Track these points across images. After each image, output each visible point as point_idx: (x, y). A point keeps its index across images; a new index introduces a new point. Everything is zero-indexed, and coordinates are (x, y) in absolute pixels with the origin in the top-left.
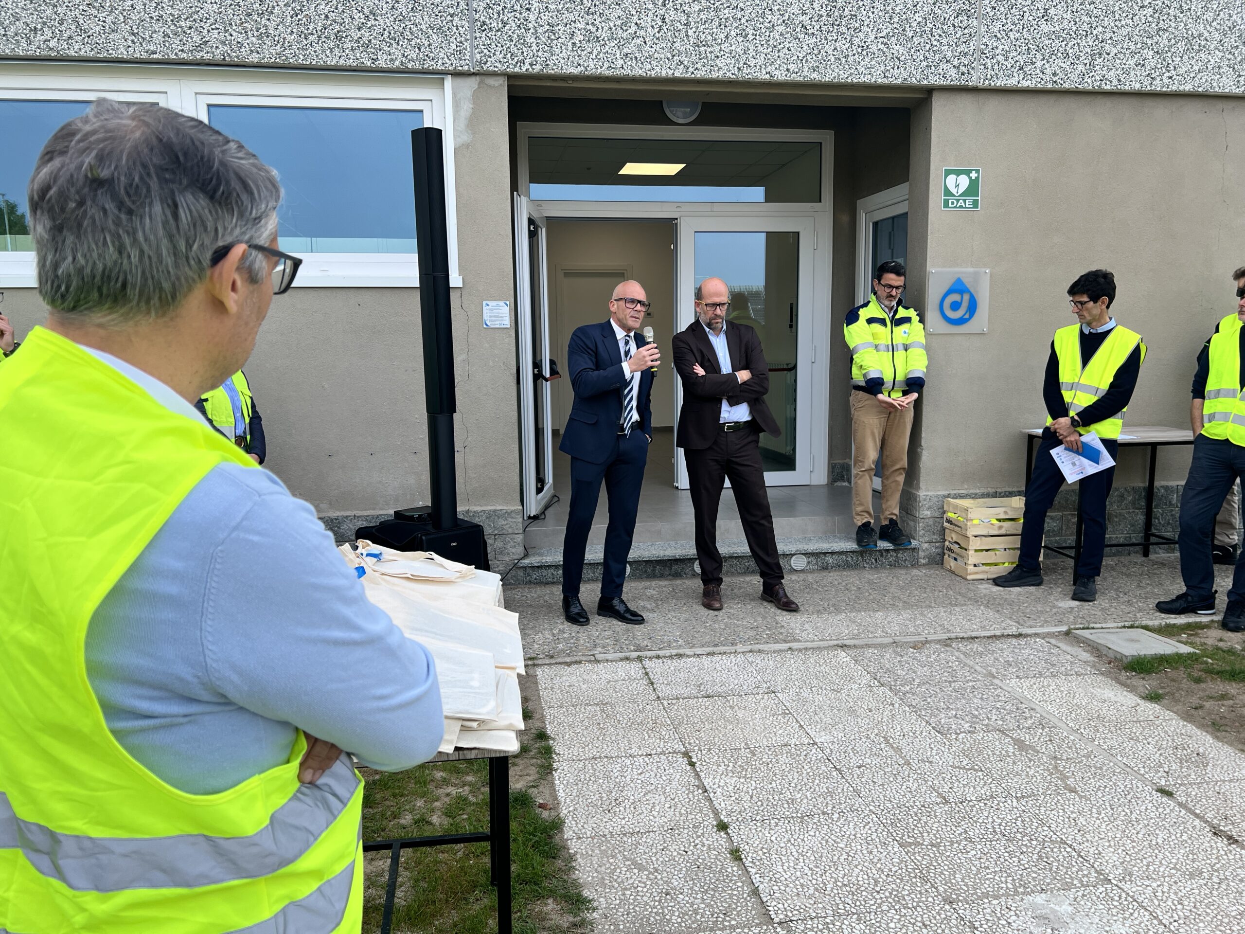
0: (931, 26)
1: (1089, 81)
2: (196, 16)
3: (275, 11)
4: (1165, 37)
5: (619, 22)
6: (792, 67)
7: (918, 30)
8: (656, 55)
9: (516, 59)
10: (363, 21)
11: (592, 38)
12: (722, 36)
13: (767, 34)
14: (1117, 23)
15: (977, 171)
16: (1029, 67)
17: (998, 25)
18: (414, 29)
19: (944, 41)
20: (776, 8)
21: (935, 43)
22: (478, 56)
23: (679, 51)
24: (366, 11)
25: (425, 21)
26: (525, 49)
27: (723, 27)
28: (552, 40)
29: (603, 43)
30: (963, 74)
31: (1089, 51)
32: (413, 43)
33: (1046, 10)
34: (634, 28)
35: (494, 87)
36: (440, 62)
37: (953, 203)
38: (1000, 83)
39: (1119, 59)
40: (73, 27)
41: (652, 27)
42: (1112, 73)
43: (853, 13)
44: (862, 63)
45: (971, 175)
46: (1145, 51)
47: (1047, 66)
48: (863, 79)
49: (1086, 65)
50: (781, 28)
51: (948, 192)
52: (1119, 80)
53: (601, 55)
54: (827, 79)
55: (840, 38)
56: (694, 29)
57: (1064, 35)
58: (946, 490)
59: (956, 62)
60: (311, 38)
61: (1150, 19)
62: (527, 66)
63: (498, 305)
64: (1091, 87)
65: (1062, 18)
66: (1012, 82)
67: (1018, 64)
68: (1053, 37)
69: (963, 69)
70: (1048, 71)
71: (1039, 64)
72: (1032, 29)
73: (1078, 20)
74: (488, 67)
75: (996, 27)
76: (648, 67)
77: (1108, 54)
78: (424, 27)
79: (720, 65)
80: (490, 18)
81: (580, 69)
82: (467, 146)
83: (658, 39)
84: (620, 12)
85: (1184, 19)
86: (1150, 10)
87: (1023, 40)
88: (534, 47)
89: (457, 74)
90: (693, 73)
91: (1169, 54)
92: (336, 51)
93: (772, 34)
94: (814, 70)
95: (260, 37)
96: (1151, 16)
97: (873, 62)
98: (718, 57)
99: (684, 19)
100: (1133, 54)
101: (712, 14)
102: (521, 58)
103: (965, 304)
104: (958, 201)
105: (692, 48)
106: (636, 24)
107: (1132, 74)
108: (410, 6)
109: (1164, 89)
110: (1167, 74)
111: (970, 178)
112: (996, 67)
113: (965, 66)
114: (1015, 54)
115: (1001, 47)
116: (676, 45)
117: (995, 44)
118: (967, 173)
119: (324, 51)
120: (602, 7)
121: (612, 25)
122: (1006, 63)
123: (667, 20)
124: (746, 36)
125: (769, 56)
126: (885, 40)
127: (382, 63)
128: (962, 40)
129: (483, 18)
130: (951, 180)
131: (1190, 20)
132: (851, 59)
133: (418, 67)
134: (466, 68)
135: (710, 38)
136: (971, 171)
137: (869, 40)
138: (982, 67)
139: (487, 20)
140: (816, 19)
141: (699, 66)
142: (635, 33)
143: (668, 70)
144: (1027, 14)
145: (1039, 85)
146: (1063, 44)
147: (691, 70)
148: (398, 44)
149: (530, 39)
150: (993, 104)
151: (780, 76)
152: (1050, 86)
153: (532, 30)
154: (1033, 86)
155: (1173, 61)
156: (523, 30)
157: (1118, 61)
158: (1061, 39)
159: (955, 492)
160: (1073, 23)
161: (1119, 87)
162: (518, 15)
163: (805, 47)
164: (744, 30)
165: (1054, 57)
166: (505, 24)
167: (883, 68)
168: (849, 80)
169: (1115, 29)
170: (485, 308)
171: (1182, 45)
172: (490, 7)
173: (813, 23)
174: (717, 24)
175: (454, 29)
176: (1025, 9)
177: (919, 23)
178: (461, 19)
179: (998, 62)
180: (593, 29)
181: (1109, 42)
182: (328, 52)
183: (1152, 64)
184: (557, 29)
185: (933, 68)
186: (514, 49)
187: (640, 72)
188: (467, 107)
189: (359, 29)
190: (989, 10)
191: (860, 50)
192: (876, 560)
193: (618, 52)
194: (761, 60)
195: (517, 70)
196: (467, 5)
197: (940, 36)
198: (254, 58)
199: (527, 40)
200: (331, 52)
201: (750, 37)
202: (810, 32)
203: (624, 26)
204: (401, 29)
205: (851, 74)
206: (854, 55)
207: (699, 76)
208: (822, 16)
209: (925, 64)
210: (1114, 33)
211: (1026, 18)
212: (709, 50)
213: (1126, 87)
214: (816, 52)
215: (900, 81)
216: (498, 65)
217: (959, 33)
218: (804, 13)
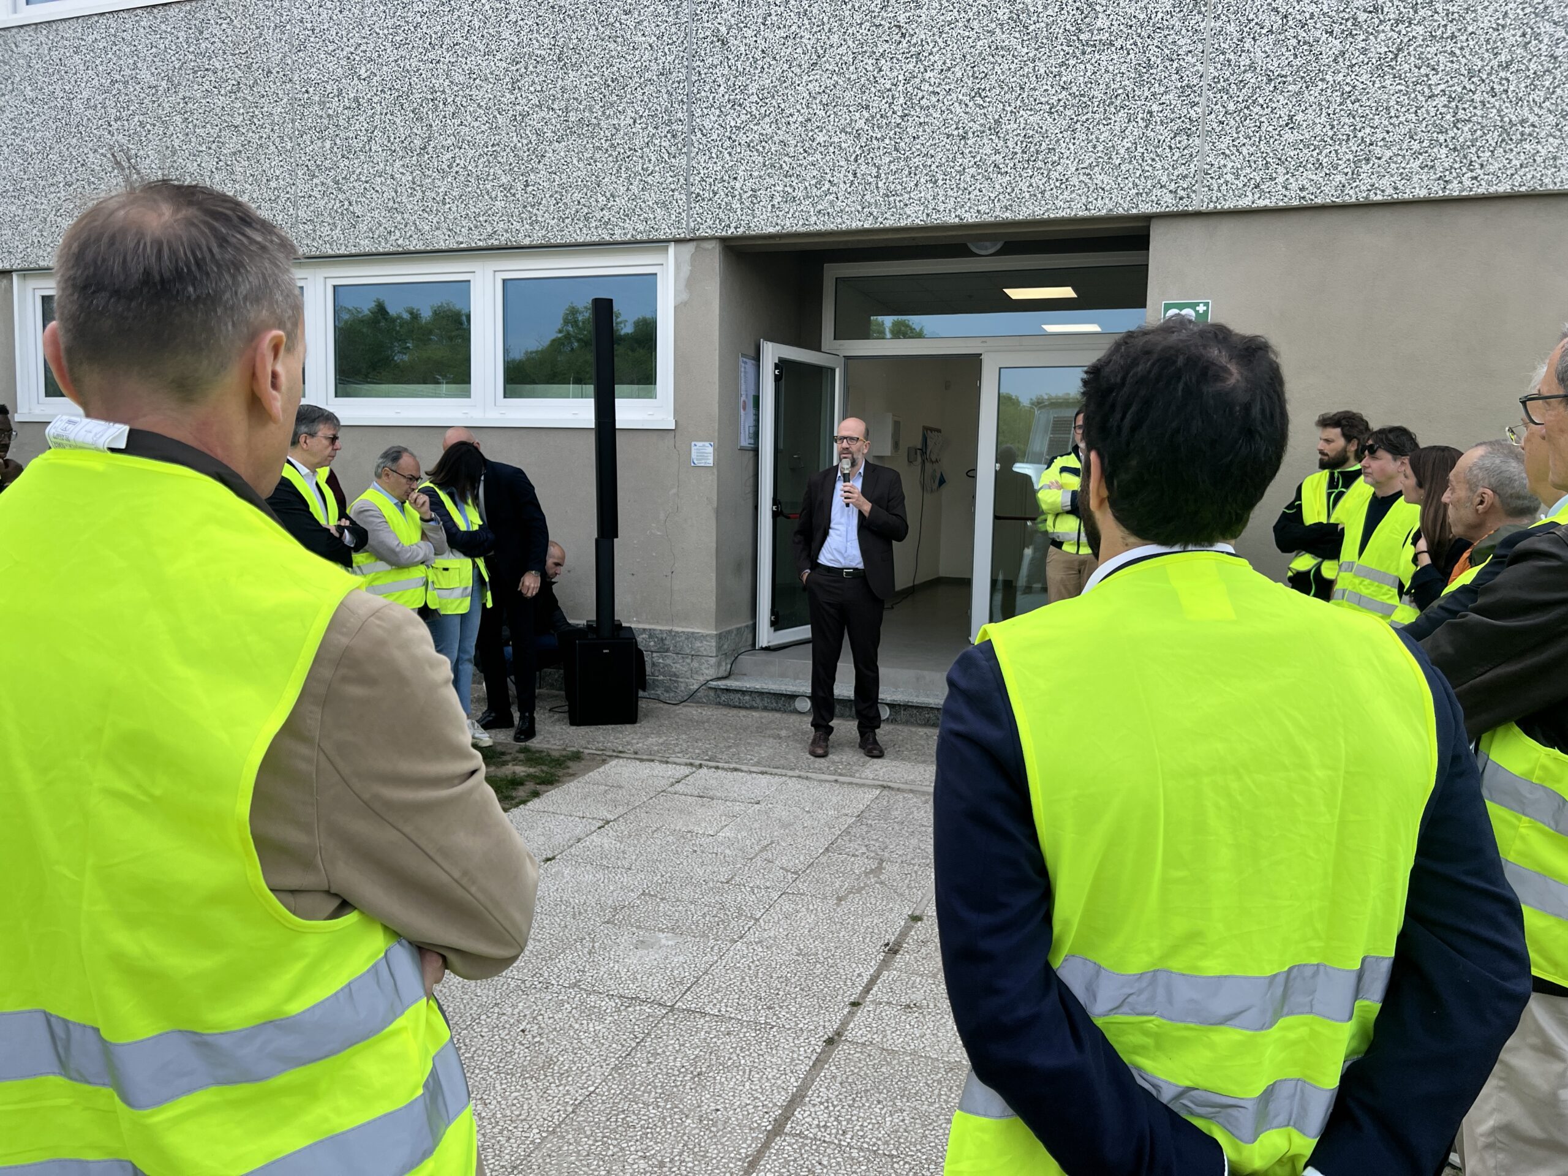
0: (1142, 150)
1: (1351, 192)
2: (490, 212)
3: (543, 202)
4: (1466, 129)
5: (813, 182)
6: (982, 208)
7: (1126, 156)
8: (847, 209)
9: (723, 224)
10: (605, 203)
11: (789, 198)
12: (912, 184)
13: (958, 177)
14: (1393, 120)
15: (1207, 304)
16: (1268, 184)
17: (1227, 140)
18: (643, 205)
19: (1158, 165)
20: (967, 151)
21: (1147, 168)
22: (692, 225)
23: (869, 203)
24: (608, 194)
25: (651, 198)
26: (731, 215)
27: (912, 175)
28: (754, 204)
29: (798, 202)
30: (1181, 198)
31: (1351, 157)
32: (642, 218)
33: (1291, 117)
34: (827, 185)
35: (708, 250)
36: (662, 233)
38: (1229, 205)
39: (1396, 163)
40: (413, 228)
41: (845, 182)
42: (1384, 181)
43: (1050, 147)
44: (1061, 197)
45: (1197, 308)
46: (1435, 150)
47: (1291, 180)
48: (1061, 214)
49: (1346, 174)
50: (973, 171)
52: (1396, 188)
53: (797, 214)
54: (1021, 217)
55: (1036, 173)
56: (884, 181)
57: (1316, 143)
59: (1173, 187)
60: (567, 221)
61: (1444, 110)
62: (733, 230)
63: (704, 446)
64: (1353, 200)
65: (1314, 123)
66: (1244, 203)
67: (1253, 182)
68: (1301, 146)
69: (1181, 193)
70: (1294, 186)
71: (1281, 180)
72: (1272, 141)
73: (1335, 123)
74: (701, 233)
75: (1224, 144)
76: (840, 220)
77: (1380, 158)
78: (650, 203)
79: (909, 213)
80: (704, 190)
81: (778, 228)
82: (685, 304)
83: (849, 193)
84: (815, 173)
85: (1497, 104)
86: (1443, 98)
87: (1259, 154)
88: (739, 212)
89: (678, 241)
90: (881, 223)
91: (1473, 150)
92: (584, 230)
93: (962, 177)
94: (1007, 209)
95: (531, 224)
96: (1445, 106)
97: (1073, 195)
98: (906, 205)
99: (874, 171)
100: (1416, 154)
101: (902, 163)
102: (728, 222)
105: (881, 199)
106: (830, 181)
107: (1415, 179)
108: (641, 186)
109: (1464, 193)
110: (1470, 174)
111: (1197, 312)
112: (1224, 187)
113: (1184, 189)
114: (1248, 170)
115: (1230, 165)
116: (866, 197)
117: (1222, 162)
118: (1193, 306)
119: (575, 231)
120: (799, 169)
121: (807, 184)
122: (1237, 182)
123: (858, 175)
124: (936, 181)
125: (959, 199)
126: (1088, 171)
127: (617, 238)
128: (1181, 161)
129: (698, 190)
130: (1173, 315)
131: (1507, 104)
132: (1047, 194)
133: (645, 238)
134: (683, 235)
135: (899, 187)
136: (1198, 304)
137: (1069, 173)
138: (1206, 189)
139: (701, 193)
140: (1010, 157)
141: (887, 215)
142: (829, 189)
143: (858, 222)
144: (1266, 124)
145: (1281, 204)
146: (1315, 153)
147: (880, 220)
148: (630, 219)
149: (736, 205)
150: (1226, 227)
151: (970, 218)
152: (1296, 203)
153: (738, 197)
154: (1273, 204)
155: (1478, 157)
156: (730, 198)
157: (1393, 166)
158: (1312, 148)
160: (1328, 127)
161: (1395, 196)
162: (726, 185)
163: (997, 186)
164: (934, 176)
165: (1301, 169)
166: (715, 194)
167: (1084, 199)
168: (1046, 216)
169: (1390, 128)
170: (694, 447)
171: (1493, 137)
172: (704, 181)
173: (1007, 161)
174: (907, 173)
175: (674, 202)
176: (1263, 119)
177: (1128, 148)
178: (680, 194)
179: (1227, 182)
180: (790, 190)
181: (1381, 143)
182: (578, 232)
183: (1446, 165)
184: (759, 193)
185: (1144, 195)
186: (722, 215)
187: (832, 226)
188: (686, 269)
189: (602, 210)
190: (1215, 125)
191: (1058, 184)
193: (812, 209)
194: (950, 204)
195: (724, 233)
196: (686, 180)
197: (1153, 160)
198: (527, 241)
199: (733, 206)
200: (581, 231)
201: (940, 182)
202: (1003, 170)
203: (818, 184)
204: (633, 207)
205: (1048, 210)
206: (1052, 189)
207: (887, 225)
208: (1016, 153)
209: (1134, 191)
210: (1388, 132)
211: (1263, 129)
212: (898, 199)
213: (1406, 196)
214: (1009, 190)
215: (1104, 212)
216: (709, 231)
217: (1177, 154)
218: (997, 152)
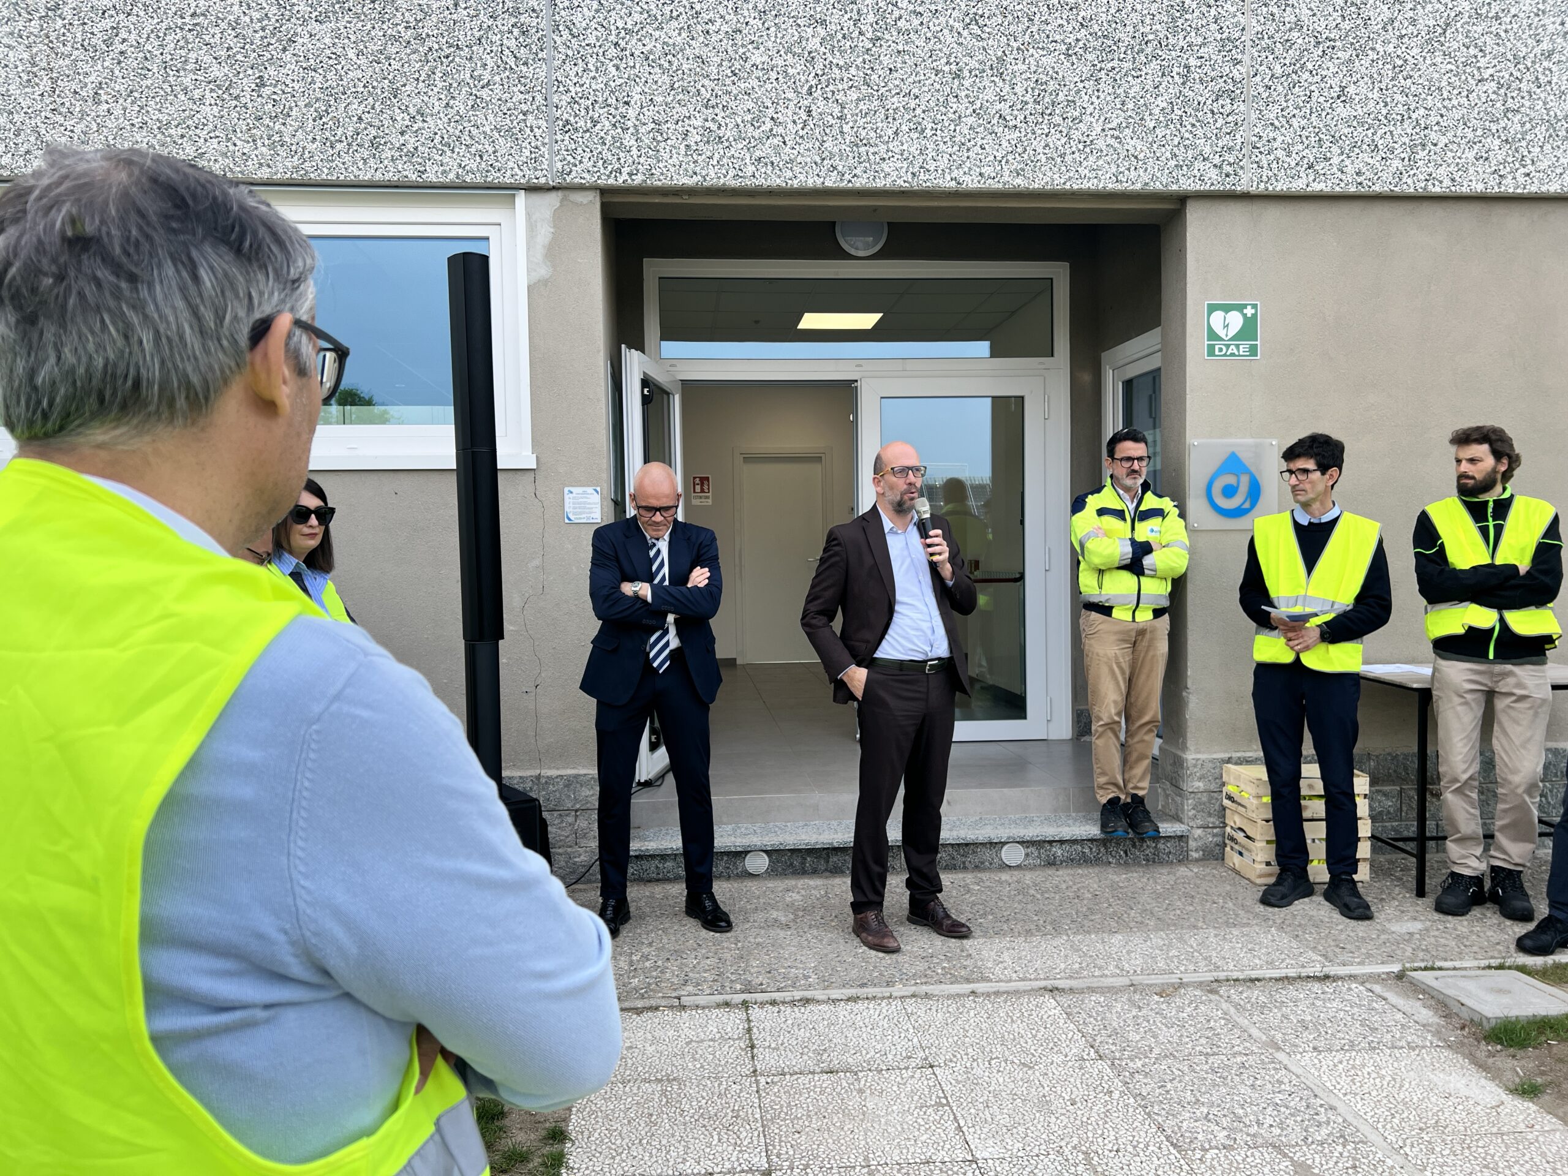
0: (1180, 113)
1: (1410, 181)
2: (190, 122)
3: (293, 113)
4: (1516, 120)
5: (749, 117)
6: (987, 171)
7: (1162, 119)
8: (799, 159)
9: (610, 168)
10: (407, 123)
11: (711, 137)
12: (890, 132)
13: (952, 127)
14: (1446, 103)
15: (1255, 306)
16: (1322, 165)
17: (1276, 109)
18: (475, 132)
19: (1200, 132)
20: (963, 94)
21: (1187, 135)
22: (559, 165)
23: (830, 153)
24: (412, 111)
25: (489, 121)
26: (622, 155)
27: (890, 119)
28: (658, 142)
29: (727, 144)
30: (1227, 175)
31: (1407, 142)
32: (473, 150)
33: (1343, 88)
34: (769, 125)
35: (581, 204)
36: (509, 173)
37: (1221, 350)
38: (1281, 187)
39: (1451, 151)
40: (32, 139)
41: (794, 122)
42: (1441, 170)
43: (1070, 98)
44: (1085, 163)
45: (1245, 311)
46: (1489, 140)
47: (1348, 162)
48: (1086, 185)
49: (1403, 160)
50: (971, 120)
51: (1213, 335)
52: (1453, 180)
53: (725, 160)
54: (1036, 186)
55: (1053, 131)
56: (851, 124)
57: (1370, 121)
58: (1225, 751)
59: (1217, 160)
60: (339, 146)
61: (1493, 97)
62: (625, 176)
63: (585, 493)
64: (1412, 190)
65: (1367, 98)
66: (1298, 185)
67: (1306, 161)
68: (1355, 124)
69: (1227, 169)
70: (1350, 170)
71: (1335, 160)
72: (1324, 114)
73: (1389, 100)
74: (573, 179)
75: (1272, 113)
76: (789, 174)
77: (1435, 145)
78: (487, 129)
79: (887, 170)
80: (576, 115)
81: (695, 179)
82: (545, 282)
83: (802, 137)
84: (750, 105)
85: (1542, 96)
86: (1493, 84)
87: (1311, 129)
88: (634, 152)
89: (532, 189)
90: (850, 181)
91: (1524, 143)
92: (371, 162)
93: (958, 128)
94: (1018, 174)
95: (273, 146)
96: (1494, 92)
97: (1101, 162)
98: (884, 159)
99: (837, 111)
100: (1471, 144)
101: (876, 103)
102: (617, 166)
103: (1244, 488)
104: (1228, 346)
105: (848, 149)
106: (772, 118)
107: (1471, 170)
108: (470, 103)
109: (1519, 191)
110: (1522, 170)
111: (1245, 315)
112: (1274, 165)
113: (1230, 164)
114: (1300, 147)
115: (1280, 139)
116: (826, 145)
117: (1271, 135)
118: (1240, 308)
119: (354, 163)
120: (726, 98)
121: (739, 120)
122: (1288, 160)
123: (814, 113)
124: (923, 131)
125: (955, 157)
126: (1116, 133)
127: (431, 177)
128: (1225, 130)
129: (565, 116)
130: (1217, 318)
131: (1552, 97)
132: (1069, 158)
133: (479, 180)
134: (543, 180)
135: (873, 134)
136: (1245, 306)
137: (1094, 133)
138: (1255, 166)
139: (572, 119)
140: (1019, 107)
141: (858, 171)
142: (771, 130)
143: (816, 178)
144: (1316, 94)
145: (1338, 189)
146: (1370, 133)
147: (847, 177)
148: (453, 151)
149: (629, 141)
150: (1273, 214)
151: (971, 182)
152: (1352, 189)
153: (631, 130)
154: (1329, 189)
155: (1529, 152)
156: (620, 130)
157: (1450, 154)
158: (1367, 126)
159: (1239, 755)
160: (1382, 104)
161: (1453, 189)
162: (613, 111)
163: (1005, 144)
164: (920, 123)
165: (1357, 150)
166: (595, 123)
167: (1114, 170)
168: (1068, 186)
169: (1443, 111)
170: (566, 497)
171: (1541, 131)
172: (576, 102)
173: (1016, 112)
174: (882, 116)
175: (528, 130)
176: (1313, 88)
177: (1163, 109)
178: (537, 118)
179: (1277, 159)
180: (714, 127)
181: (1436, 128)
182: (360, 164)
183: (1500, 158)
184: (665, 127)
185: (1185, 168)
186: (607, 155)
187: (778, 181)
188: (545, 232)
189: (402, 133)
190: (1261, 90)
191: (1081, 147)
192: (1126, 852)
193: (748, 156)
194: (943, 163)
195: (611, 181)
196: (546, 99)
197: (1193, 125)
198: (264, 174)
199: (625, 142)
200: (365, 163)
201: (928, 132)
202: (1011, 124)
203: (756, 122)
204: (457, 133)
205: (1070, 178)
206: (1073, 153)
207: (858, 185)
208: (1027, 103)
209: (1173, 163)
210: (1442, 116)
211: (1314, 99)
212: (872, 150)
213: (1464, 189)
214: (1020, 150)
215: (1138, 186)
216: (585, 175)
217: (1220, 122)
218: (1002, 100)
